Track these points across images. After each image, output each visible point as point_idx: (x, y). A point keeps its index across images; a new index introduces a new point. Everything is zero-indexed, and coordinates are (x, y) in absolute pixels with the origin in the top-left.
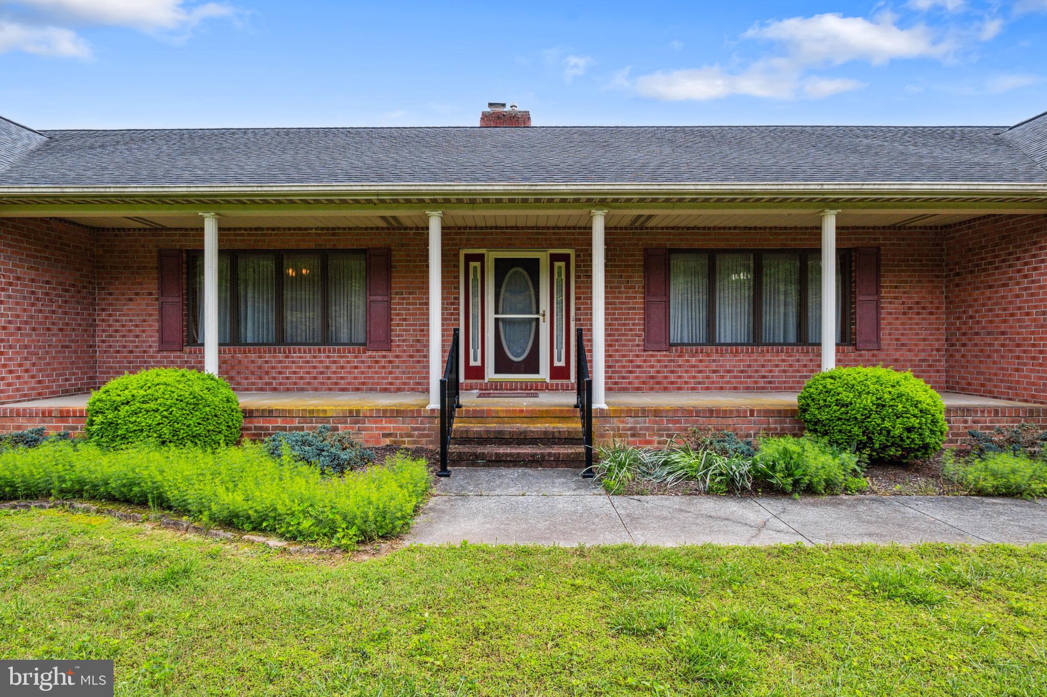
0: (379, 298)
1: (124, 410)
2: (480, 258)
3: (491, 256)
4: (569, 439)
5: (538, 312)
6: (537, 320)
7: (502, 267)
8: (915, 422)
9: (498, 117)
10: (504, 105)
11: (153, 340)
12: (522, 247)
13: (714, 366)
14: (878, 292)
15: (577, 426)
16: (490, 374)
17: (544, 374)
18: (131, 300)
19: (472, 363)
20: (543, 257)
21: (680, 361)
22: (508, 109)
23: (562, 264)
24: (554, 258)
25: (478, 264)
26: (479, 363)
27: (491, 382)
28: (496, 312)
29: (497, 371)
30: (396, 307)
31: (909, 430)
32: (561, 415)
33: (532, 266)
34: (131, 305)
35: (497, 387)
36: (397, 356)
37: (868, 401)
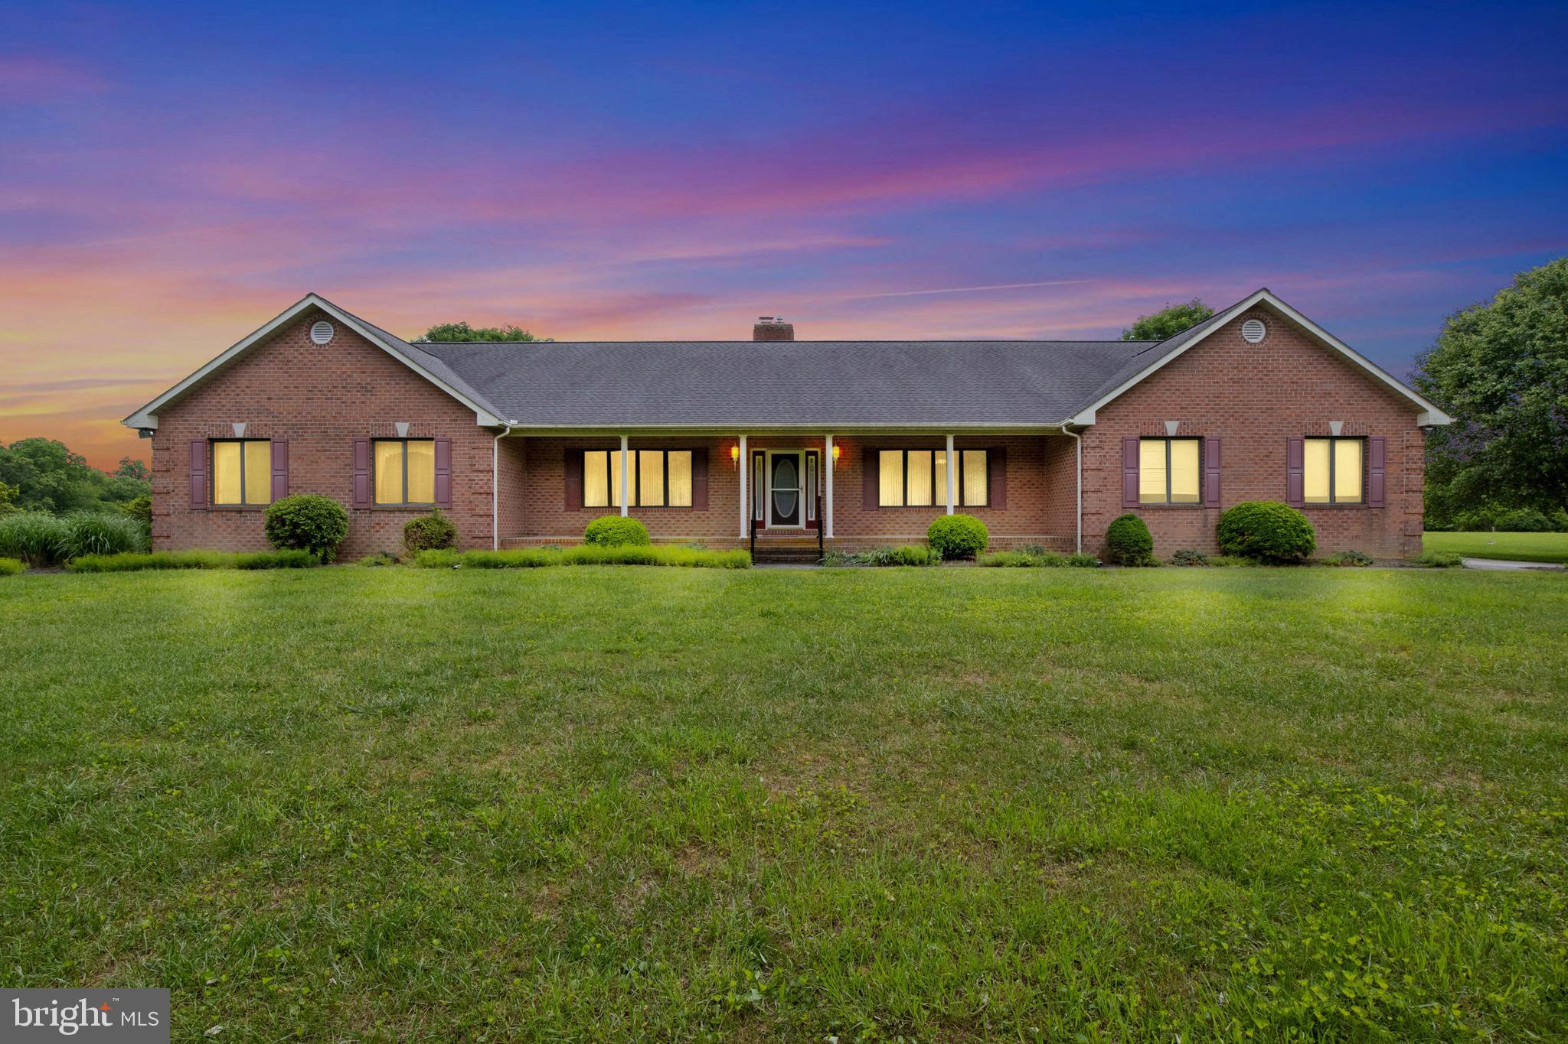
0: (701, 478)
1: (610, 532)
2: (762, 453)
3: (769, 453)
4: (813, 552)
5: (798, 487)
6: (798, 492)
7: (776, 459)
8: (965, 537)
9: (767, 330)
10: (772, 318)
11: (562, 505)
12: (788, 447)
13: (905, 520)
14: (1005, 475)
15: (817, 546)
16: (769, 525)
17: (802, 524)
18: (547, 479)
19: (757, 519)
20: (802, 453)
21: (885, 517)
22: (773, 322)
23: (813, 457)
24: (808, 453)
25: (761, 457)
26: (761, 519)
27: (769, 530)
28: (773, 487)
29: (773, 523)
30: (712, 484)
31: (963, 540)
32: (810, 542)
33: (795, 459)
34: (548, 483)
35: (773, 532)
36: (712, 514)
37: (947, 529)
